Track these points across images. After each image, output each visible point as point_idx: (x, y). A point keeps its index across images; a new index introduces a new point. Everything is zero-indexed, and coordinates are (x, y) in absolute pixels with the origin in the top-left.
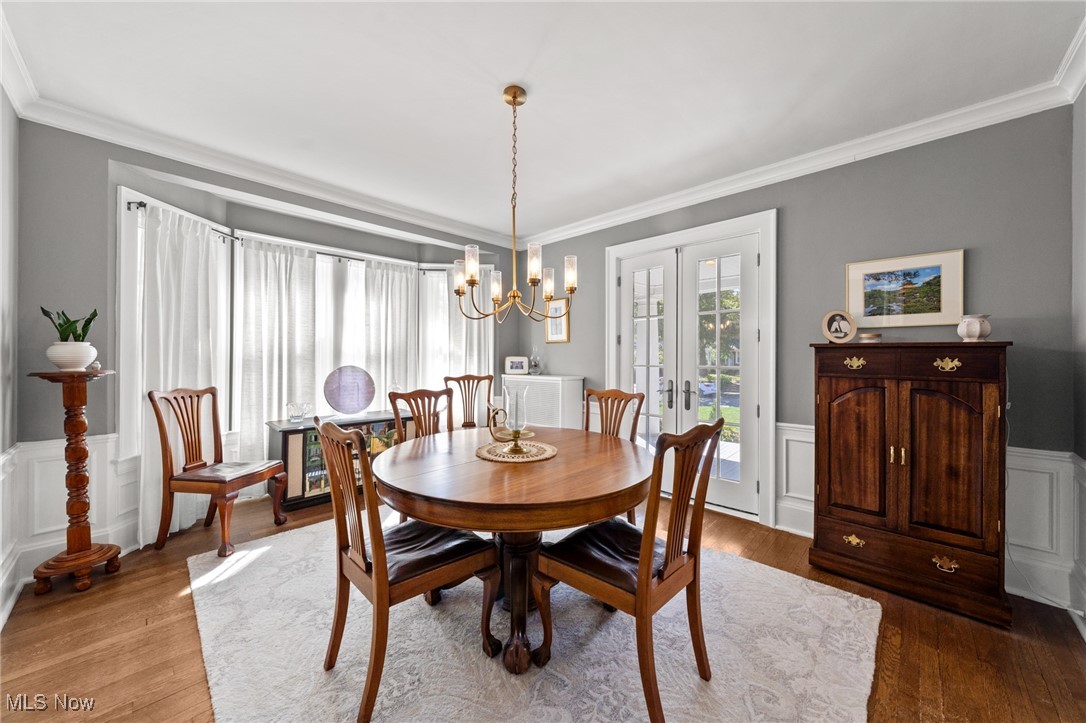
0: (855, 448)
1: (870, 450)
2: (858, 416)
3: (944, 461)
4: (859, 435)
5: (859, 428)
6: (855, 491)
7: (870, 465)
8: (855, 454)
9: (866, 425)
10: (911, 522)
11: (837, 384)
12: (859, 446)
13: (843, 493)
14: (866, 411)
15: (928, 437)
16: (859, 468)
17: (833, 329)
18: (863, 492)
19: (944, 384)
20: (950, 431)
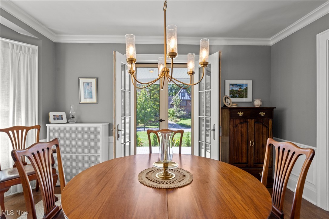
0: (240, 143)
1: (244, 143)
2: (241, 131)
3: (261, 143)
4: (241, 138)
5: (241, 136)
6: (240, 157)
7: (244, 148)
8: (240, 145)
9: (243, 135)
10: (254, 164)
11: (236, 121)
12: (241, 142)
13: (237, 159)
14: (243, 130)
15: (258, 136)
16: (241, 149)
17: (226, 102)
18: (242, 157)
19: (261, 120)
20: (263, 134)
